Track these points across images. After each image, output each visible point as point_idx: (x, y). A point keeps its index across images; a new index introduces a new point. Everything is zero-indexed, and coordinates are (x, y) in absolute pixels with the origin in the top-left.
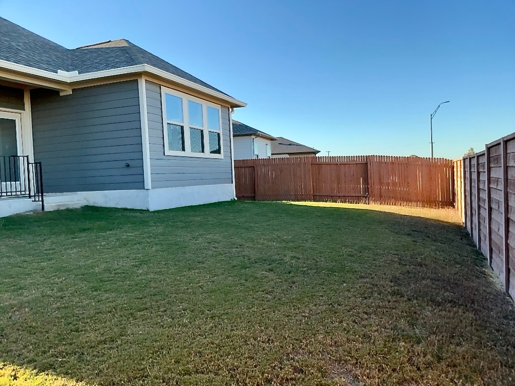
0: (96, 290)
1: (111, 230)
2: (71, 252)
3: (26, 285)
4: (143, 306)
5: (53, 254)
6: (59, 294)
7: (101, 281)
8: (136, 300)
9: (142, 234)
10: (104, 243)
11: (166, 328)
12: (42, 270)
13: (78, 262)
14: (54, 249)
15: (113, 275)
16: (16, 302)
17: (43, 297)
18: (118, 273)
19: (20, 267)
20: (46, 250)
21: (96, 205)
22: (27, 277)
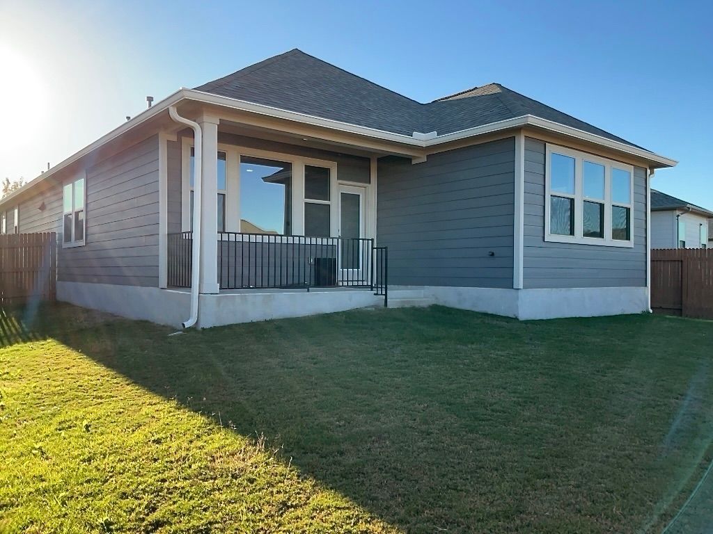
0: (471, 431)
1: (473, 343)
2: (428, 368)
3: (382, 407)
4: (543, 471)
5: (407, 367)
6: (424, 427)
7: (476, 419)
8: (530, 459)
9: (517, 355)
10: (468, 361)
11: (586, 515)
12: (397, 388)
13: (440, 384)
14: (406, 361)
15: (489, 412)
16: (373, 428)
17: (405, 427)
18: (497, 411)
19: (370, 380)
20: (397, 361)
21: (447, 305)
22: (381, 395)
